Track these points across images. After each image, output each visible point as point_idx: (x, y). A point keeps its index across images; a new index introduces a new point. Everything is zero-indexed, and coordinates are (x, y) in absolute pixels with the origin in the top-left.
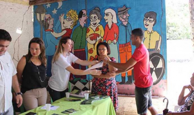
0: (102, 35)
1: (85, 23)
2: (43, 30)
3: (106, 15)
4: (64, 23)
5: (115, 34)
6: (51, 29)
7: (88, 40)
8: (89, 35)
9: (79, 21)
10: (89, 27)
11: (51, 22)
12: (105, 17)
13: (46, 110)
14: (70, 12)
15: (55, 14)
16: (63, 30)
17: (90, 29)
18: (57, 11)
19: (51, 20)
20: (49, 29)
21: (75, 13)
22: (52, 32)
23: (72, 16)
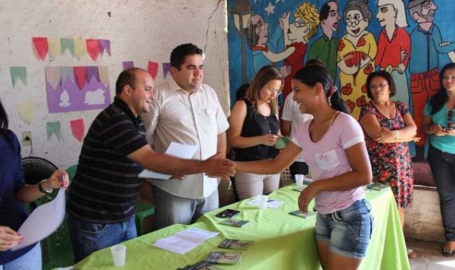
0: (373, 54)
1: (335, 30)
2: (248, 48)
3: (381, 9)
4: (289, 32)
5: (402, 52)
6: (264, 47)
7: (342, 65)
8: (344, 56)
9: (321, 27)
10: (343, 39)
11: (263, 31)
12: (380, 15)
13: (257, 208)
14: (302, 8)
15: (271, 13)
16: (288, 47)
17: (345, 42)
18: (274, 7)
19: (263, 27)
20: (260, 45)
21: (313, 10)
22: (264, 53)
23: (307, 17)
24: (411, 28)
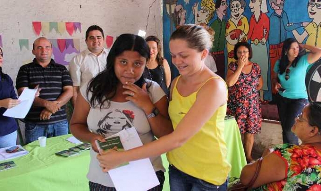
0: (246, 31)
1: (224, 15)
2: (174, 27)
3: (252, 1)
4: (198, 16)
7: (228, 38)
8: (230, 32)
9: (216, 13)
10: (229, 21)
11: (182, 16)
12: (251, 5)
15: (187, 4)
17: (231, 23)
19: (183, 13)
20: (181, 24)
21: (211, 1)
23: (208, 6)
24: (270, 14)
